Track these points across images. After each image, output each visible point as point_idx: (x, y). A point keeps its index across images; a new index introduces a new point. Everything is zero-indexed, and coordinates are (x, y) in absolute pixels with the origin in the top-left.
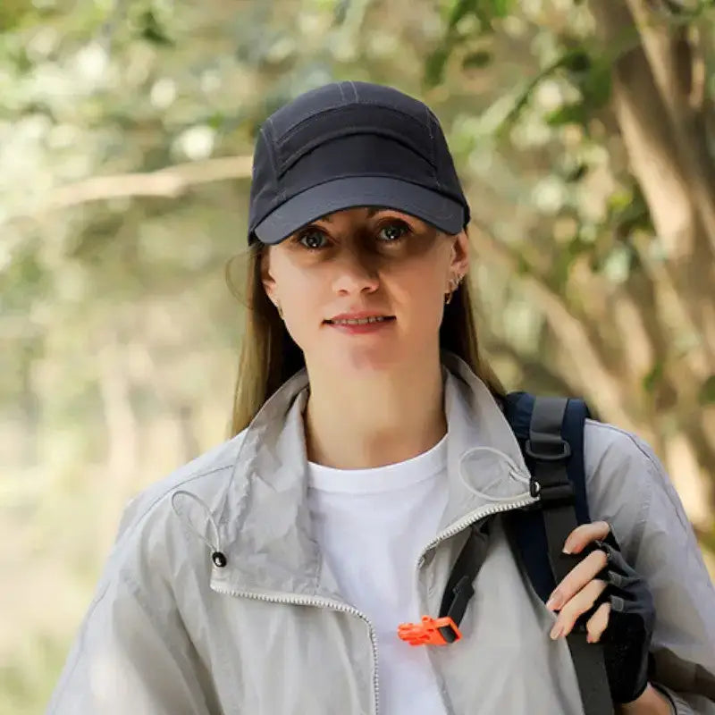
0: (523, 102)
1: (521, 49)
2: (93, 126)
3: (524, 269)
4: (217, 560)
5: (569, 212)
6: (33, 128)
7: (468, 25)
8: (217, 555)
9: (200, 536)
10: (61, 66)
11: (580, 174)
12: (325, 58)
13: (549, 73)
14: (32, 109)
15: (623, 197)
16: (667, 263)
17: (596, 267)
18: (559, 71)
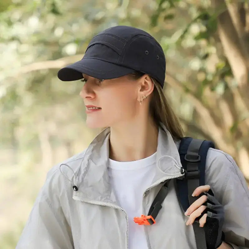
0: (186, 31)
1: (184, 13)
2: (34, 44)
3: (187, 91)
4: (74, 188)
5: (203, 70)
6: (14, 45)
7: (166, 5)
8: (74, 187)
9: (70, 180)
10: (23, 23)
11: (206, 56)
12: (115, 18)
13: (195, 21)
14: (13, 39)
15: (222, 64)
16: (238, 87)
17: (213, 89)
18: (198, 20)
